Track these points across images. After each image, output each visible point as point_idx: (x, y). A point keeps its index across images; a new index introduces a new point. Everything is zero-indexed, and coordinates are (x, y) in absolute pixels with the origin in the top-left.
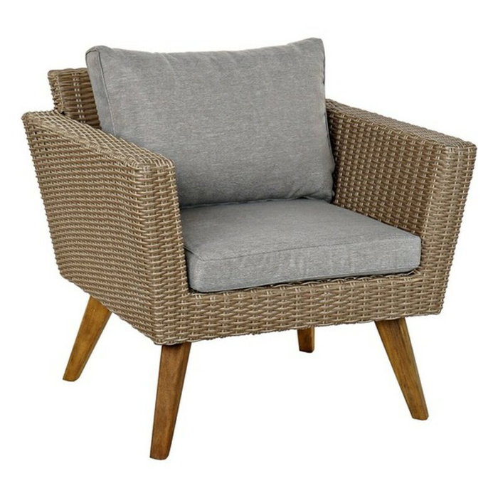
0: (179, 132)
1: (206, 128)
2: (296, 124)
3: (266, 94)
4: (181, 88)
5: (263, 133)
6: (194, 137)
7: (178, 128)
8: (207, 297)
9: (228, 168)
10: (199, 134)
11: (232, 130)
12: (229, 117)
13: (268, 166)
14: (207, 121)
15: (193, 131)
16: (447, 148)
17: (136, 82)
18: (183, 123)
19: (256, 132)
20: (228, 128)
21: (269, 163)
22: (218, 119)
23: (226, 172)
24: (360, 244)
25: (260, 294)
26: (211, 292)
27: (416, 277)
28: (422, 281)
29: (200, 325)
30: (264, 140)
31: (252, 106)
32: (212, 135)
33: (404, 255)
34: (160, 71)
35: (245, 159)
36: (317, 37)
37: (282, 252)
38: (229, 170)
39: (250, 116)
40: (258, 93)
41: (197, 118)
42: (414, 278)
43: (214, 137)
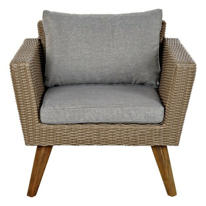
0: (71, 50)
1: (85, 49)
2: (134, 49)
3: (120, 34)
4: (76, 30)
5: (115, 53)
6: (78, 52)
7: (70, 48)
8: (49, 126)
9: (95, 68)
10: (81, 51)
11: (98, 50)
12: (98, 44)
13: (117, 68)
14: (87, 45)
15: (78, 50)
16: (178, 64)
17: (55, 27)
18: (73, 46)
19: (111, 52)
20: (97, 49)
21: (117, 67)
22: (92, 45)
23: (94, 70)
24: (128, 108)
25: (76, 127)
26: (51, 124)
27: (162, 127)
28: (165, 129)
29: (46, 138)
30: (115, 56)
31: (111, 40)
32: (88, 52)
33: (153, 115)
34: (68, 22)
35: (104, 64)
36: (160, 8)
37: (85, 109)
38: (96, 69)
39: (109, 44)
40: (116, 34)
41: (81, 44)
42: (161, 127)
43: (89, 53)
